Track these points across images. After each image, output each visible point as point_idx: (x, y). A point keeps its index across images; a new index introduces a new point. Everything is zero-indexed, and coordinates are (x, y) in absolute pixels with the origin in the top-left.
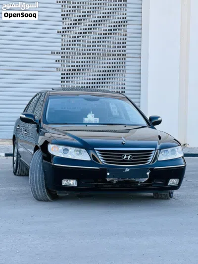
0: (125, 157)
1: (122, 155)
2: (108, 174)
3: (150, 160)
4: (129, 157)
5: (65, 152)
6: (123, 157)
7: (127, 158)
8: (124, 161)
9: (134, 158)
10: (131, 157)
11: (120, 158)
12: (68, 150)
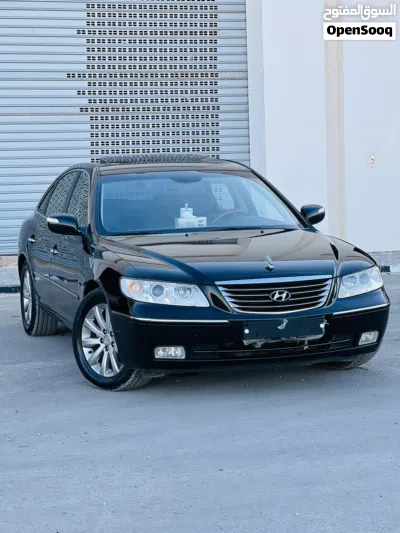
0: (277, 296)
1: (269, 292)
2: (247, 331)
3: (324, 300)
4: (284, 295)
5: (157, 291)
6: (273, 296)
7: (280, 298)
8: (274, 303)
9: (293, 296)
10: (287, 295)
11: (268, 298)
12: (161, 288)
